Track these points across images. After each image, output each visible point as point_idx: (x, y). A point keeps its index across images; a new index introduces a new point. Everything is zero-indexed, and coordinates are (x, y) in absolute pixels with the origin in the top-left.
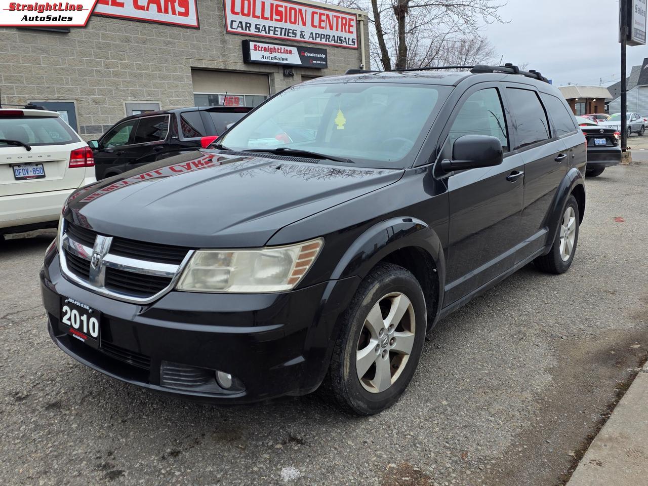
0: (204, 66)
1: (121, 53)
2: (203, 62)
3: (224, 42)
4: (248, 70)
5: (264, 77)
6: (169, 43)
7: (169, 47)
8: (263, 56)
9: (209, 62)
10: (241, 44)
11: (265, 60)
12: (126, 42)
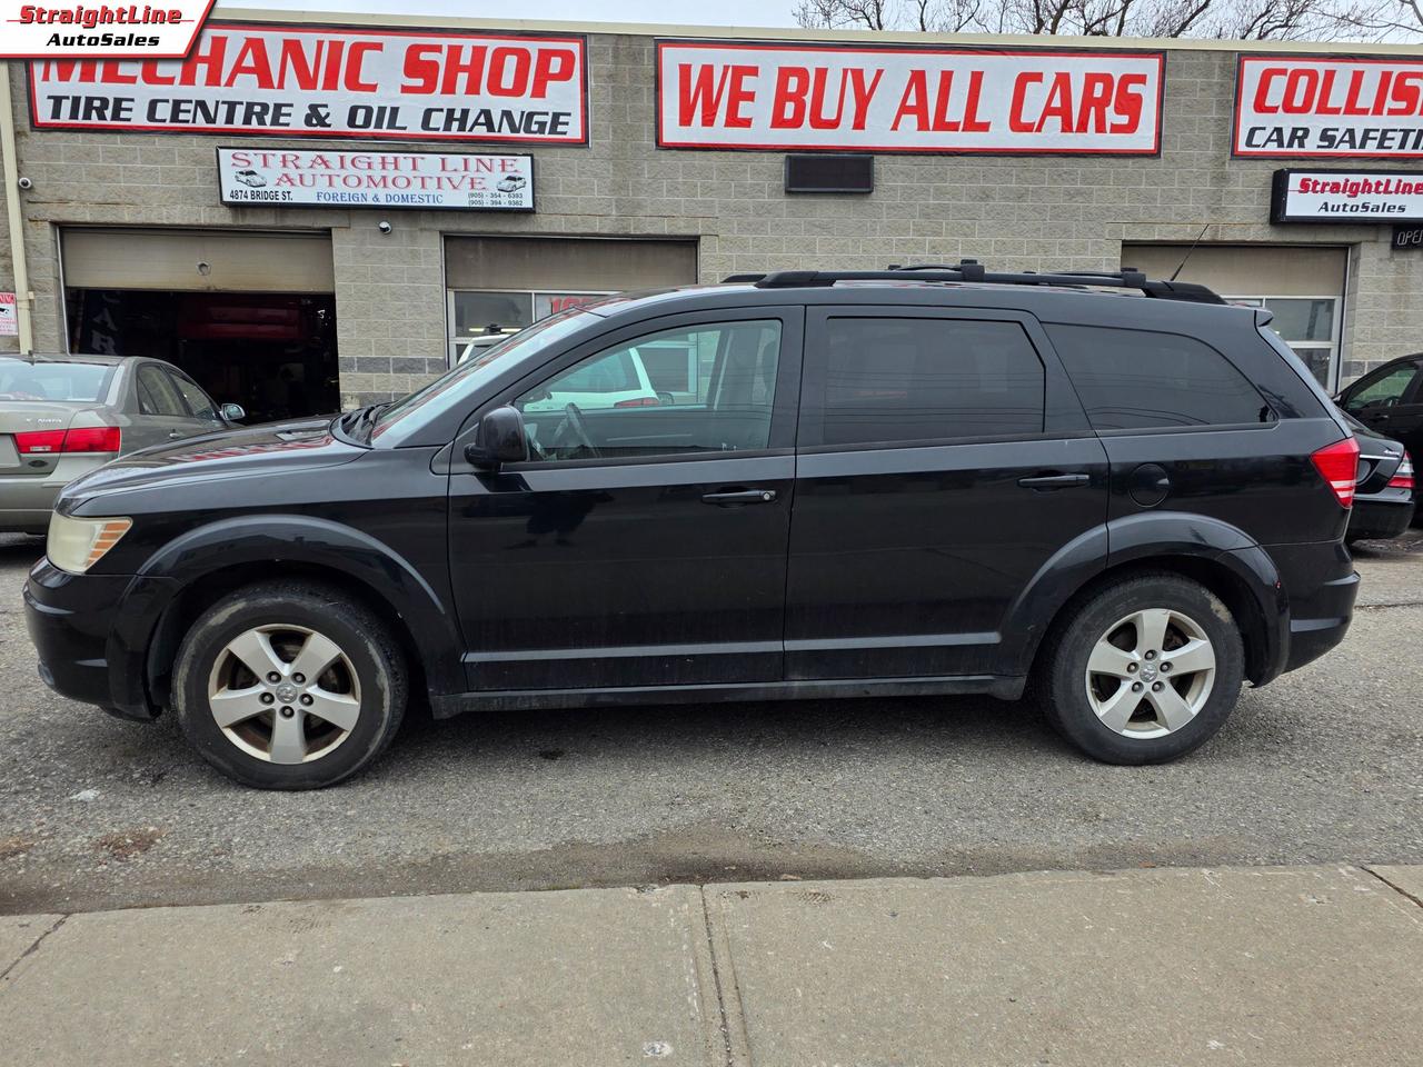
0: (1156, 238)
1: (968, 222)
2: (1157, 227)
3: (1221, 179)
4: (1280, 240)
5: (1331, 253)
6: (1079, 193)
7: (1076, 202)
8: (1326, 204)
9: (1171, 228)
10: (1270, 181)
11: (1330, 214)
12: (982, 199)
